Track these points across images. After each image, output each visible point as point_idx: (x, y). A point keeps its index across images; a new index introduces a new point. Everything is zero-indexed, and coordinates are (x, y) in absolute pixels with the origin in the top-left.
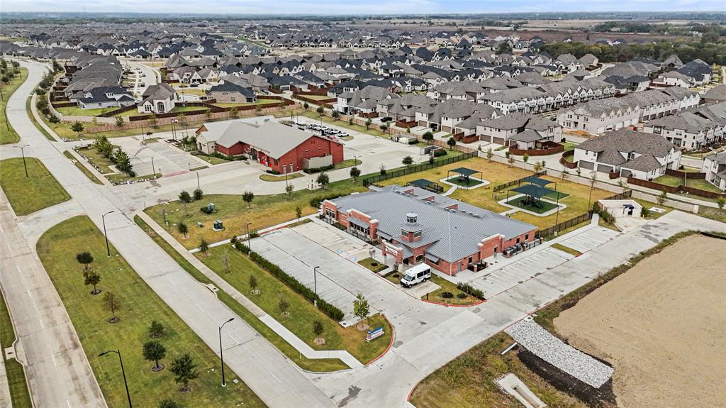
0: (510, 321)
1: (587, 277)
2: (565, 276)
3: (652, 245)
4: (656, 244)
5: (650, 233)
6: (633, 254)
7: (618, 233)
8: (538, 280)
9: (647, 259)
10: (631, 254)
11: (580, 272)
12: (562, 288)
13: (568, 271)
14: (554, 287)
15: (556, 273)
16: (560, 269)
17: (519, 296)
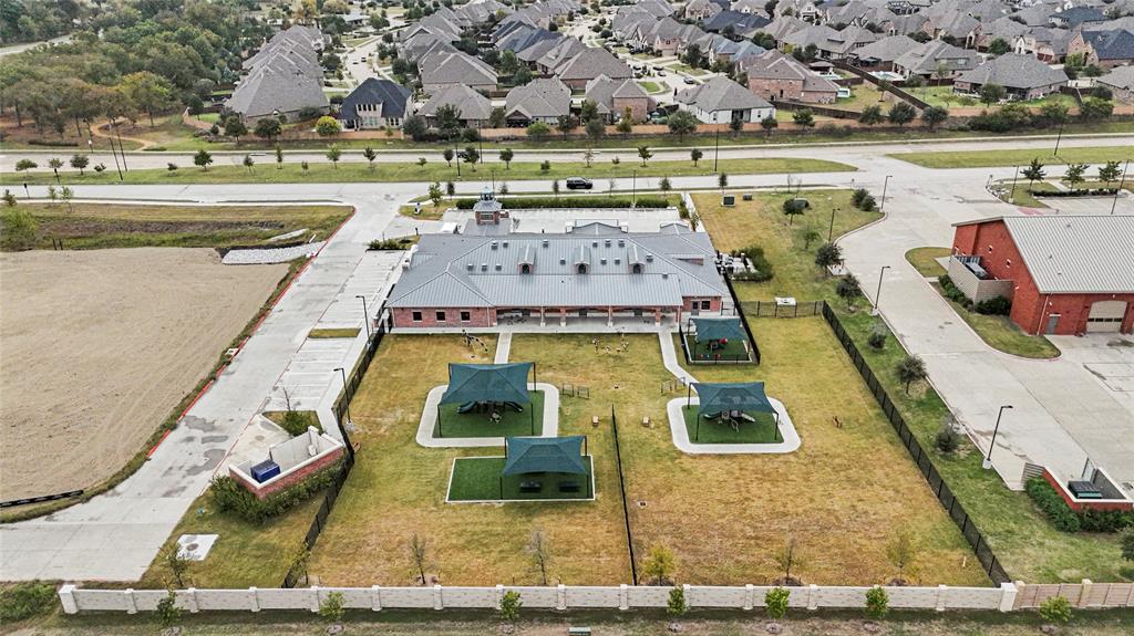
0: (330, 248)
1: (281, 311)
2: (308, 302)
3: (198, 410)
4: (190, 413)
5: (204, 441)
6: (229, 374)
7: (268, 409)
8: (336, 286)
9: (204, 374)
10: (233, 373)
11: (294, 313)
12: (301, 289)
13: (310, 308)
14: (313, 286)
15: (321, 301)
16: (321, 307)
17: (340, 265)
